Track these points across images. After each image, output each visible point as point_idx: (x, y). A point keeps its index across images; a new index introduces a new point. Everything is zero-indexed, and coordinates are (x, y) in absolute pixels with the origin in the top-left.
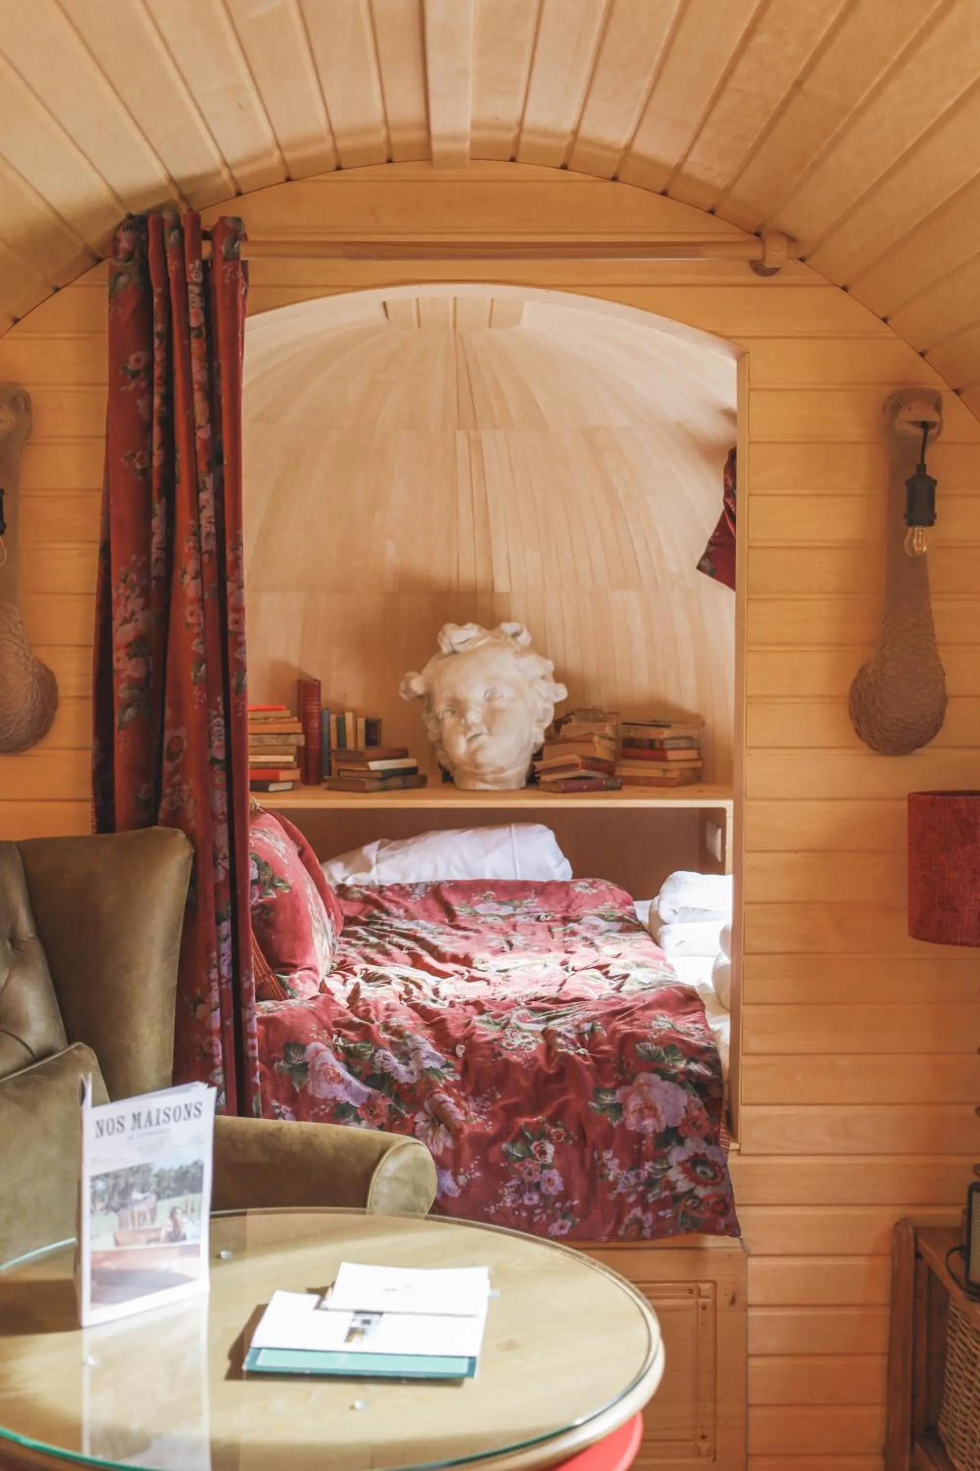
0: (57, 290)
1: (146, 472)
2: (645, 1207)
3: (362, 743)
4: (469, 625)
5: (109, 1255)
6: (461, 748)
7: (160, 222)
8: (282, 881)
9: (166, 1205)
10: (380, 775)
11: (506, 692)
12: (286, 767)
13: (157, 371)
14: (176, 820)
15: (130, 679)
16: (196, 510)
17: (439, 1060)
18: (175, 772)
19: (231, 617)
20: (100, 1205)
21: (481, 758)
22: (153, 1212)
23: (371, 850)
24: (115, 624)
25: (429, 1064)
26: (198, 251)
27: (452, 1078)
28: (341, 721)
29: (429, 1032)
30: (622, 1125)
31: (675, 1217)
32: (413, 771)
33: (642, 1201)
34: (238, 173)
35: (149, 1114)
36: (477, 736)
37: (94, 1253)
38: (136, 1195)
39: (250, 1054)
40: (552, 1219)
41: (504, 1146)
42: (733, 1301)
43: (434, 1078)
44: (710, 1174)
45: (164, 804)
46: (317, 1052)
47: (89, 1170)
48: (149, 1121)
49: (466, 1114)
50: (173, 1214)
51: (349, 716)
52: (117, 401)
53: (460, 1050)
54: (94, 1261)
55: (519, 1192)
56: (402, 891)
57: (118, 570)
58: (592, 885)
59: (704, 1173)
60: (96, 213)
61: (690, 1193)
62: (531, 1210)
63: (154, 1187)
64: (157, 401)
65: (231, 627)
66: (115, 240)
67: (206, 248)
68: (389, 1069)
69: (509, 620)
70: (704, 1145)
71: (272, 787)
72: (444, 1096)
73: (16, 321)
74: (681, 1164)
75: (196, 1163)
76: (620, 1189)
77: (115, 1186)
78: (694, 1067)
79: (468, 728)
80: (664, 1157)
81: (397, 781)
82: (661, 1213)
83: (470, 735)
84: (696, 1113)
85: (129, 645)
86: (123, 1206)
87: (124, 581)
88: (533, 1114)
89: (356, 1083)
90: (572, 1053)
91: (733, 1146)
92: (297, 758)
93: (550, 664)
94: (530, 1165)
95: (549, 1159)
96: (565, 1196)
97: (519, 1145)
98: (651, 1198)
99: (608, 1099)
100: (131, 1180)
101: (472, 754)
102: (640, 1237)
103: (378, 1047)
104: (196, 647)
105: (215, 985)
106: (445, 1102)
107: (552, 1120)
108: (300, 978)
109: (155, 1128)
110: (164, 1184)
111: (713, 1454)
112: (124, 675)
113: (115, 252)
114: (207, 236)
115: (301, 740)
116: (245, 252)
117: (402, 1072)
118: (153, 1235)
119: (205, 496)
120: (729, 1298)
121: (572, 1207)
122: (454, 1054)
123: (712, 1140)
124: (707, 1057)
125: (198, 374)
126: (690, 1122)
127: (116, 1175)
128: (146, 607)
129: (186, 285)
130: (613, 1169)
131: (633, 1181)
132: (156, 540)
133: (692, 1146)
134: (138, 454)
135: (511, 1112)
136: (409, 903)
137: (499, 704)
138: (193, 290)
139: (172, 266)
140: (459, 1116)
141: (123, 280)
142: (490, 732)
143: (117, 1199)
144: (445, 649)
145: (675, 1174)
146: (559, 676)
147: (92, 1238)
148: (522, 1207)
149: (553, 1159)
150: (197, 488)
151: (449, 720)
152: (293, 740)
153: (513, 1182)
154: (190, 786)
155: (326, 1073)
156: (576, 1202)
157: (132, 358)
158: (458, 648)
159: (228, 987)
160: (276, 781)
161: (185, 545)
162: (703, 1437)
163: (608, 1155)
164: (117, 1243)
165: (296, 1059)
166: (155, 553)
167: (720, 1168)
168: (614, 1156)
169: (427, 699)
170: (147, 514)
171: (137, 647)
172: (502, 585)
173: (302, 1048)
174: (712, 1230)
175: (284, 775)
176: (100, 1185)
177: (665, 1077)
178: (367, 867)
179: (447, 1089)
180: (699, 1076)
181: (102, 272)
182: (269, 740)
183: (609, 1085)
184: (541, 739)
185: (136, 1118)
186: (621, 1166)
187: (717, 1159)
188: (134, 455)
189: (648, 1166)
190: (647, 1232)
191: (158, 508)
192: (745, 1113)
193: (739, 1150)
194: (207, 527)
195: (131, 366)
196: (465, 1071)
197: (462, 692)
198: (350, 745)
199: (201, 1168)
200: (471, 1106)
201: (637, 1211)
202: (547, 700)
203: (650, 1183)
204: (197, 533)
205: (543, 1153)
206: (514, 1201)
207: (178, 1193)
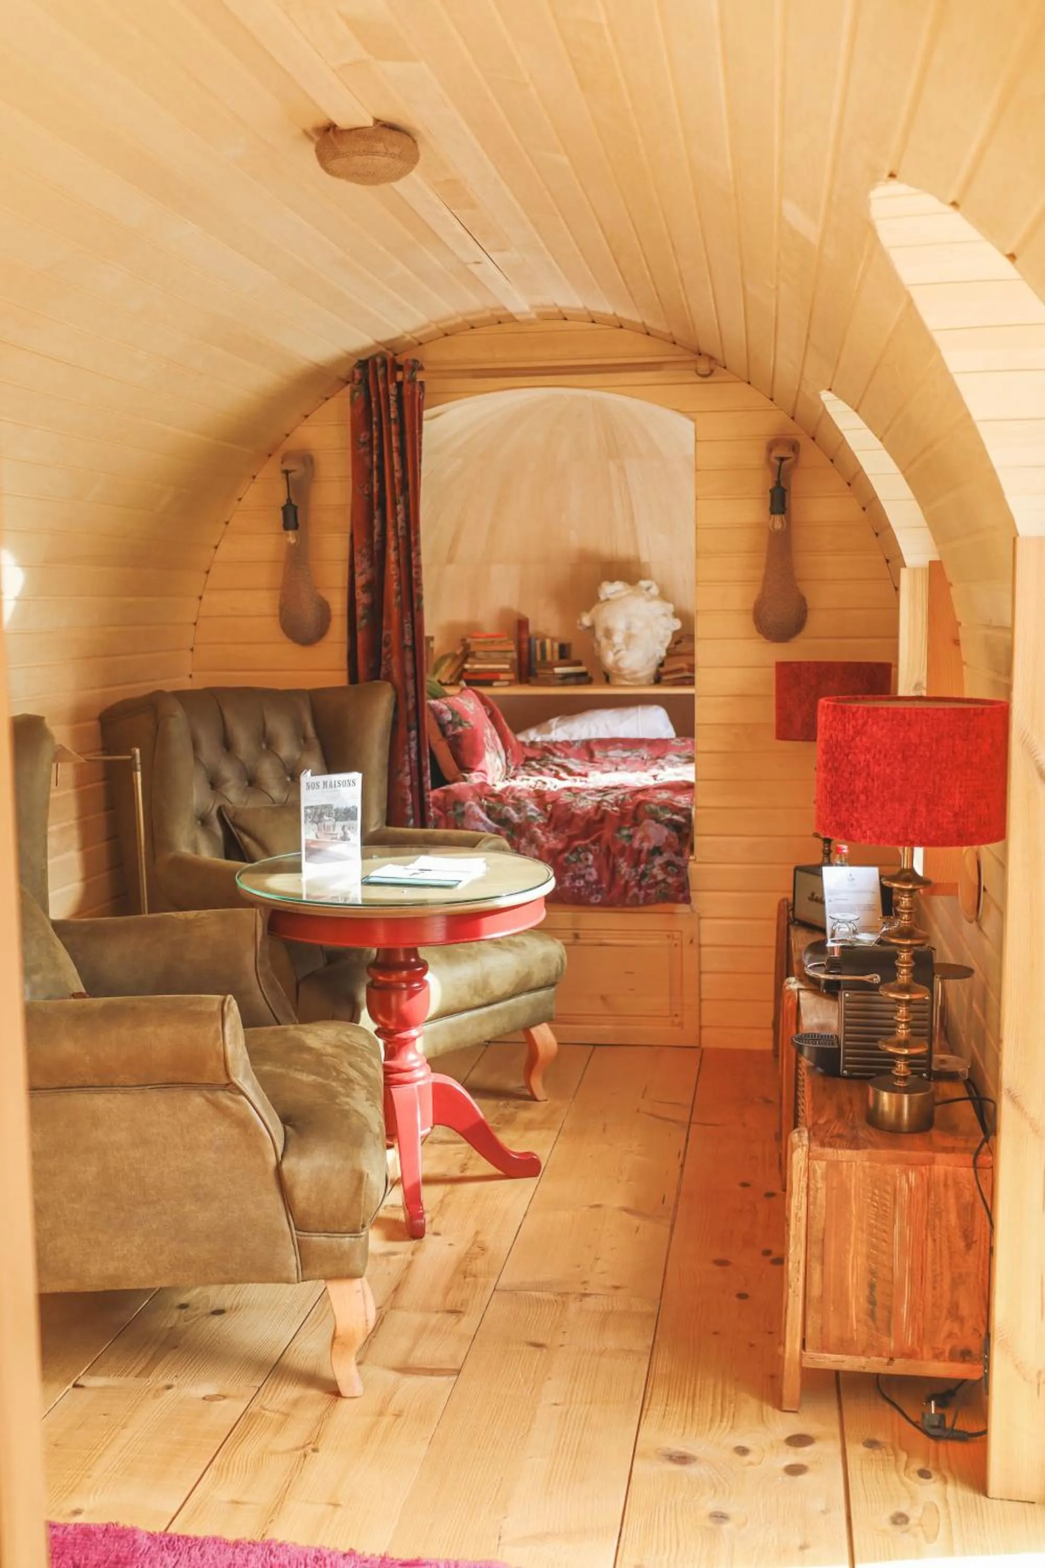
0: (327, 399)
1: (370, 495)
2: (640, 888)
3: (556, 656)
4: (617, 583)
5: (314, 842)
6: (609, 659)
7: (375, 363)
8: (466, 722)
9: (340, 824)
10: (560, 676)
11: (638, 625)
12: (504, 671)
13: (375, 442)
14: (388, 678)
15: (364, 604)
16: (395, 515)
17: (536, 811)
18: (387, 653)
19: (414, 570)
20: (309, 820)
21: (621, 665)
22: (334, 826)
23: (554, 722)
24: (356, 575)
25: (530, 814)
26: (395, 376)
27: (541, 820)
28: (543, 645)
29: (536, 800)
30: (631, 845)
31: (656, 893)
32: (584, 674)
33: (639, 885)
34: (415, 335)
35: (331, 782)
36: (618, 651)
37: (307, 840)
38: (326, 818)
39: (427, 800)
40: (591, 894)
41: (566, 855)
42: (691, 942)
43: (532, 820)
44: (676, 870)
45: (383, 670)
46: (471, 806)
47: (304, 804)
48: (331, 786)
49: (548, 839)
50: (343, 828)
51: (548, 642)
52: (356, 459)
53: (549, 808)
54: (307, 844)
55: (573, 879)
56: (568, 744)
57: (357, 547)
58: (683, 741)
59: (672, 870)
60: (339, 362)
61: (664, 881)
62: (579, 889)
63: (334, 815)
64: (375, 458)
65: (414, 575)
66: (353, 373)
67: (400, 376)
68: (508, 815)
69: (645, 579)
70: (673, 855)
71: (495, 684)
72: (537, 830)
73: (307, 416)
74: (660, 865)
75: (353, 807)
76: (627, 877)
77: (315, 813)
78: (676, 817)
79: (614, 646)
80: (652, 862)
81: (572, 680)
82: (649, 891)
83: (615, 650)
84: (672, 840)
85: (363, 586)
86: (320, 821)
87: (360, 553)
88: (585, 839)
89: (489, 822)
90: (609, 809)
91: (692, 858)
92: (511, 665)
93: (671, 607)
94: (580, 865)
95: (590, 862)
96: (598, 882)
97: (574, 855)
98: (643, 883)
99: (625, 832)
100: (323, 811)
101: (616, 662)
102: (638, 905)
103: (504, 805)
104: (395, 586)
105: (407, 763)
106: (536, 832)
107: (594, 843)
108: (476, 776)
109: (334, 789)
110: (339, 815)
111: (681, 1024)
112: (361, 602)
113: (353, 379)
114: (400, 368)
115: (514, 655)
116: (420, 377)
117: (515, 817)
118: (334, 836)
119: (399, 507)
120: (689, 941)
121: (601, 889)
122: (546, 810)
123: (679, 853)
124: (685, 813)
125: (395, 443)
126: (669, 845)
127: (316, 808)
128: (371, 566)
129: (388, 396)
130: (624, 867)
131: (634, 874)
132: (376, 531)
133: (666, 856)
134: (366, 486)
135: (572, 838)
136: (569, 751)
137: (634, 631)
138: (392, 399)
139: (381, 386)
140: (543, 839)
141: (357, 394)
142: (627, 649)
143: (316, 819)
144: (602, 597)
145: (656, 871)
146: (677, 614)
147: (306, 834)
148: (574, 887)
149: (593, 862)
150: (395, 504)
151: (604, 642)
152: (510, 655)
153: (570, 874)
154: (395, 660)
155: (474, 816)
156: (604, 885)
157: (363, 435)
158: (610, 597)
159: (414, 765)
160: (498, 680)
161: (391, 533)
162: (676, 1015)
163: (621, 860)
164: (317, 837)
165: (459, 810)
166: (376, 538)
167: (682, 868)
168: (625, 861)
169: (592, 628)
170: (370, 518)
171: (368, 587)
172: (645, 557)
173: (463, 804)
174: (676, 901)
175: (503, 676)
176: (309, 811)
177: (658, 821)
178: (549, 731)
179: (539, 826)
180: (677, 822)
181: (347, 389)
182: (495, 655)
183: (627, 825)
184: (663, 654)
185: (325, 783)
186: (628, 866)
187: (682, 864)
188: (363, 486)
189: (642, 866)
190: (641, 901)
191: (377, 514)
192: (698, 840)
193: (695, 860)
194: (400, 523)
195: (362, 440)
196: (550, 818)
197: (611, 623)
198: (549, 658)
199: (356, 810)
200: (551, 836)
201: (636, 890)
202: (666, 629)
203: (643, 875)
204: (395, 526)
205: (587, 859)
206: (570, 884)
207: (346, 819)
